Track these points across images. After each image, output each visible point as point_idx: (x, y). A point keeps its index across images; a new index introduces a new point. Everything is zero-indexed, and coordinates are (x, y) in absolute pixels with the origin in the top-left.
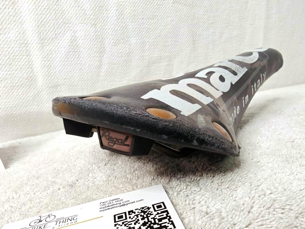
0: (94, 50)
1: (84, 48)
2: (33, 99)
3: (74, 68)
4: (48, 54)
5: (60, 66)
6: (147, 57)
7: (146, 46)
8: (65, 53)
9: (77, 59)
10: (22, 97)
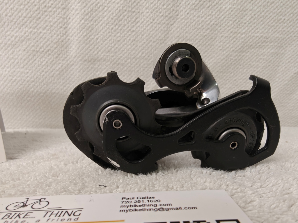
0: (160, 13)
1: (146, 9)
2: (59, 74)
3: (125, 38)
4: (93, 9)
5: (106, 31)
6: (243, 36)
7: (246, 17)
8: (117, 11)
9: (132, 23)
10: (45, 69)
